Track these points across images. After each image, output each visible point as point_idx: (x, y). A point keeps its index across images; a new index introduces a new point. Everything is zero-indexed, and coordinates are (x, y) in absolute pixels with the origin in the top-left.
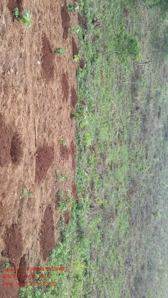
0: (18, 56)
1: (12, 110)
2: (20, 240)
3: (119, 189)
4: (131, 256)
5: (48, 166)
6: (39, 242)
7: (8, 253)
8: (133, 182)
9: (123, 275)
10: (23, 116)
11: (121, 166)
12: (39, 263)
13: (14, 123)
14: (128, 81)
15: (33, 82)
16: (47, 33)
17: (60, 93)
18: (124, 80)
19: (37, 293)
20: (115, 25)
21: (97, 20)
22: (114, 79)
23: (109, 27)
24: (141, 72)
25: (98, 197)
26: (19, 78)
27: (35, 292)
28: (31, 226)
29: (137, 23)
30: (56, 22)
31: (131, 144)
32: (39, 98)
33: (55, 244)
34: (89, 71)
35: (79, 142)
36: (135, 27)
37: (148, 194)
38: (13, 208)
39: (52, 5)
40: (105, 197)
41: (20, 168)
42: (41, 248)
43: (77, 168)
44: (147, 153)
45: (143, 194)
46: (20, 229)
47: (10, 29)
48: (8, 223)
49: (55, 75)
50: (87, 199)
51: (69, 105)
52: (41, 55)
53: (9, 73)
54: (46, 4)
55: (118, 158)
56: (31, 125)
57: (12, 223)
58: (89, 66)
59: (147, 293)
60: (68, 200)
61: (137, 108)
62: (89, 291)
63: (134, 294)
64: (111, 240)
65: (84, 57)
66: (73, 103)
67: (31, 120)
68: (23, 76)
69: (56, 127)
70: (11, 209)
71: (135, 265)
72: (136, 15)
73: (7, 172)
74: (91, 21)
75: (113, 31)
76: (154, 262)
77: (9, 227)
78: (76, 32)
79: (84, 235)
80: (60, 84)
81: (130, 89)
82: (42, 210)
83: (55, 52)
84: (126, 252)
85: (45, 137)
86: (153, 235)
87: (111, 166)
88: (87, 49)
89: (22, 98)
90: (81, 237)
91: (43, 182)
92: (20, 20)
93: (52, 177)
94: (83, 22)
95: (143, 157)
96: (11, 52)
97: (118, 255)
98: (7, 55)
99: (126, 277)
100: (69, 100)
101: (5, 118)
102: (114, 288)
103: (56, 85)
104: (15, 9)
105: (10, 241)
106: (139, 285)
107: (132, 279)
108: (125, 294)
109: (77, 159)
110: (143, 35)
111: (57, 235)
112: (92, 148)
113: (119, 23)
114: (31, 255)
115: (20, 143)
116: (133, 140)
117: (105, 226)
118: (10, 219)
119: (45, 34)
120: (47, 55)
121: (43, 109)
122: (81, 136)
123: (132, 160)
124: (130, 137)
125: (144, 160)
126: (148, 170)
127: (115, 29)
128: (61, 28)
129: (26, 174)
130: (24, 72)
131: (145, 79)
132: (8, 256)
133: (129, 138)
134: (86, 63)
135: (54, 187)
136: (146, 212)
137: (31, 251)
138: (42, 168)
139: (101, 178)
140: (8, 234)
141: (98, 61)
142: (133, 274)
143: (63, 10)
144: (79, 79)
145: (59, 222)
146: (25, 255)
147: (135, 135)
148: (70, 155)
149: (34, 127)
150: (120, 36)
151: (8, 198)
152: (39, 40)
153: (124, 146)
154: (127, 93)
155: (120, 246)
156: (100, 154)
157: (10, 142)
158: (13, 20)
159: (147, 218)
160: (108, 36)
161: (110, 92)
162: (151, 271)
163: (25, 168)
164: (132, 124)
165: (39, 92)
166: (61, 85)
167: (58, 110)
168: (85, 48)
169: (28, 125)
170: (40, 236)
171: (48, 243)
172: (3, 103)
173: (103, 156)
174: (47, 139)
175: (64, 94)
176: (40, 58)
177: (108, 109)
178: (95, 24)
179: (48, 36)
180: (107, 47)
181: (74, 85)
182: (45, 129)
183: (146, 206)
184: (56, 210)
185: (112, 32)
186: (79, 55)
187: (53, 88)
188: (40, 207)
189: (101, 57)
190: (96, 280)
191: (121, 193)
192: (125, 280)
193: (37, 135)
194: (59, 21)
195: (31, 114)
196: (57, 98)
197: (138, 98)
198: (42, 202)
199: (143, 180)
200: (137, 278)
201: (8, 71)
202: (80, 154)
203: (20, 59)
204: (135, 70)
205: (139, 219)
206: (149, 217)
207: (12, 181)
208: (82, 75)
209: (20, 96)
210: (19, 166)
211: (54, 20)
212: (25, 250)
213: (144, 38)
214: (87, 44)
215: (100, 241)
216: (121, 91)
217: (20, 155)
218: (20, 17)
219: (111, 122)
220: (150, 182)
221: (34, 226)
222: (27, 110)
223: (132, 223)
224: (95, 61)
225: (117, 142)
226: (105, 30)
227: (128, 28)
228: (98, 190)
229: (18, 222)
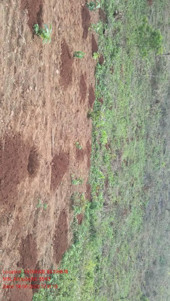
0: (38, 71)
1: (30, 126)
2: (35, 250)
3: (134, 185)
4: (143, 251)
5: (64, 173)
6: (52, 247)
7: (23, 264)
8: (149, 177)
9: (134, 269)
10: (41, 129)
11: (137, 161)
12: (52, 267)
13: (32, 138)
14: (149, 73)
15: (51, 92)
16: (67, 38)
17: (78, 96)
18: (144, 73)
19: (50, 297)
20: (138, 15)
21: (118, 12)
22: (134, 72)
23: (131, 18)
24: (162, 64)
25: (112, 195)
26: (38, 92)
27: (48, 296)
28: (46, 232)
29: (161, 12)
30: (76, 24)
31: (149, 139)
32: (56, 107)
33: (68, 245)
34: (108, 67)
35: (95, 140)
36: (158, 16)
37: (164, 189)
38: (29, 220)
39: (73, 8)
40: (120, 193)
41: (37, 179)
42: (54, 252)
43: (92, 167)
44: (165, 148)
45: (159, 190)
46: (35, 238)
47: (29, 47)
48: (24, 234)
49: (73, 79)
50: (101, 197)
51: (86, 106)
52: (60, 63)
53: (28, 91)
54: (67, 8)
55: (134, 154)
56: (48, 135)
57: (27, 234)
58: (108, 61)
59: (157, 287)
60: (82, 204)
61: (157, 102)
62: (100, 286)
63: (145, 288)
64: (123, 236)
65: (104, 53)
66: (91, 102)
67: (48, 130)
68: (42, 90)
69: (72, 131)
70: (27, 221)
71: (147, 259)
72: (160, 3)
73: (24, 187)
74: (112, 14)
75: (135, 21)
76: (167, 258)
77: (25, 238)
78: (96, 30)
79: (96, 234)
80: (78, 86)
81: (150, 81)
82: (57, 216)
83: (74, 56)
84: (138, 247)
85: (61, 144)
86: (167, 231)
87: (127, 162)
88: (106, 44)
89: (40, 111)
90: (94, 236)
91: (58, 189)
92: (40, 35)
93: (67, 182)
94: (104, 17)
95: (160, 152)
96: (31, 70)
97: (130, 250)
98: (26, 73)
99: (137, 272)
100: (87, 100)
101: (24, 135)
102: (125, 283)
103: (74, 88)
104: (35, 25)
105: (25, 251)
106: (150, 280)
107: (143, 274)
108: (135, 288)
109: (92, 158)
110: (166, 25)
111: (70, 237)
112: (108, 146)
113: (141, 13)
114: (44, 261)
115: (37, 155)
116: (151, 136)
117: (118, 222)
118: (26, 231)
119: (64, 40)
120: (65, 61)
121: (61, 117)
122: (98, 135)
123: (149, 155)
124: (148, 132)
125: (162, 155)
126: (165, 166)
127: (137, 20)
128: (81, 28)
129: (42, 184)
130: (43, 85)
131: (167, 71)
132: (23, 266)
133: (146, 133)
134: (106, 58)
135: (69, 191)
136: (161, 208)
137: (44, 257)
138: (58, 176)
139: (116, 174)
140: (24, 245)
141: (118, 55)
142: (144, 269)
143: (84, 9)
144: (98, 76)
145: (72, 224)
146: (39, 262)
147: (153, 129)
148: (86, 155)
149: (51, 137)
150: (142, 28)
151: (24, 211)
152: (58, 48)
153: (141, 141)
154: (147, 86)
155: (133, 241)
156: (116, 150)
157: (28, 158)
158: (33, 36)
159: (161, 214)
160: (129, 28)
161: (130, 86)
162: (163, 267)
163: (41, 179)
164: (151, 118)
165: (56, 102)
166: (79, 88)
167: (75, 113)
168: (105, 43)
169: (45, 137)
170: (54, 241)
171: (61, 247)
172: (22, 122)
173: (119, 153)
174: (63, 145)
175: (82, 96)
176: (59, 67)
177: (127, 104)
178: (117, 17)
179: (67, 42)
180: (128, 39)
181: (92, 84)
182: (61, 135)
183: (161, 202)
184: (70, 213)
185: (133, 23)
186: (98, 52)
187: (70, 93)
188: (55, 213)
189: (121, 51)
190: (107, 275)
191: (136, 189)
192: (136, 274)
193: (53, 144)
194: (79, 23)
195: (48, 126)
196: (74, 102)
197: (158, 91)
198: (56, 208)
199: (160, 176)
200: (149, 273)
201: (27, 89)
202: (96, 152)
203: (40, 73)
204: (156, 61)
205: (153, 214)
206: (163, 213)
207: (28, 194)
208: (100, 72)
209: (38, 110)
210: (35, 178)
211: (75, 22)
212: (39, 257)
213: (168, 28)
214: (107, 38)
215: (112, 237)
216: (141, 84)
217: (37, 167)
218: (40, 32)
219: (129, 117)
220: (167, 178)
221: (48, 233)
222: (44, 122)
223: (145, 219)
224: (114, 56)
225: (134, 137)
226: (126, 22)
227: (151, 18)
228: (112, 187)
229: (33, 231)
